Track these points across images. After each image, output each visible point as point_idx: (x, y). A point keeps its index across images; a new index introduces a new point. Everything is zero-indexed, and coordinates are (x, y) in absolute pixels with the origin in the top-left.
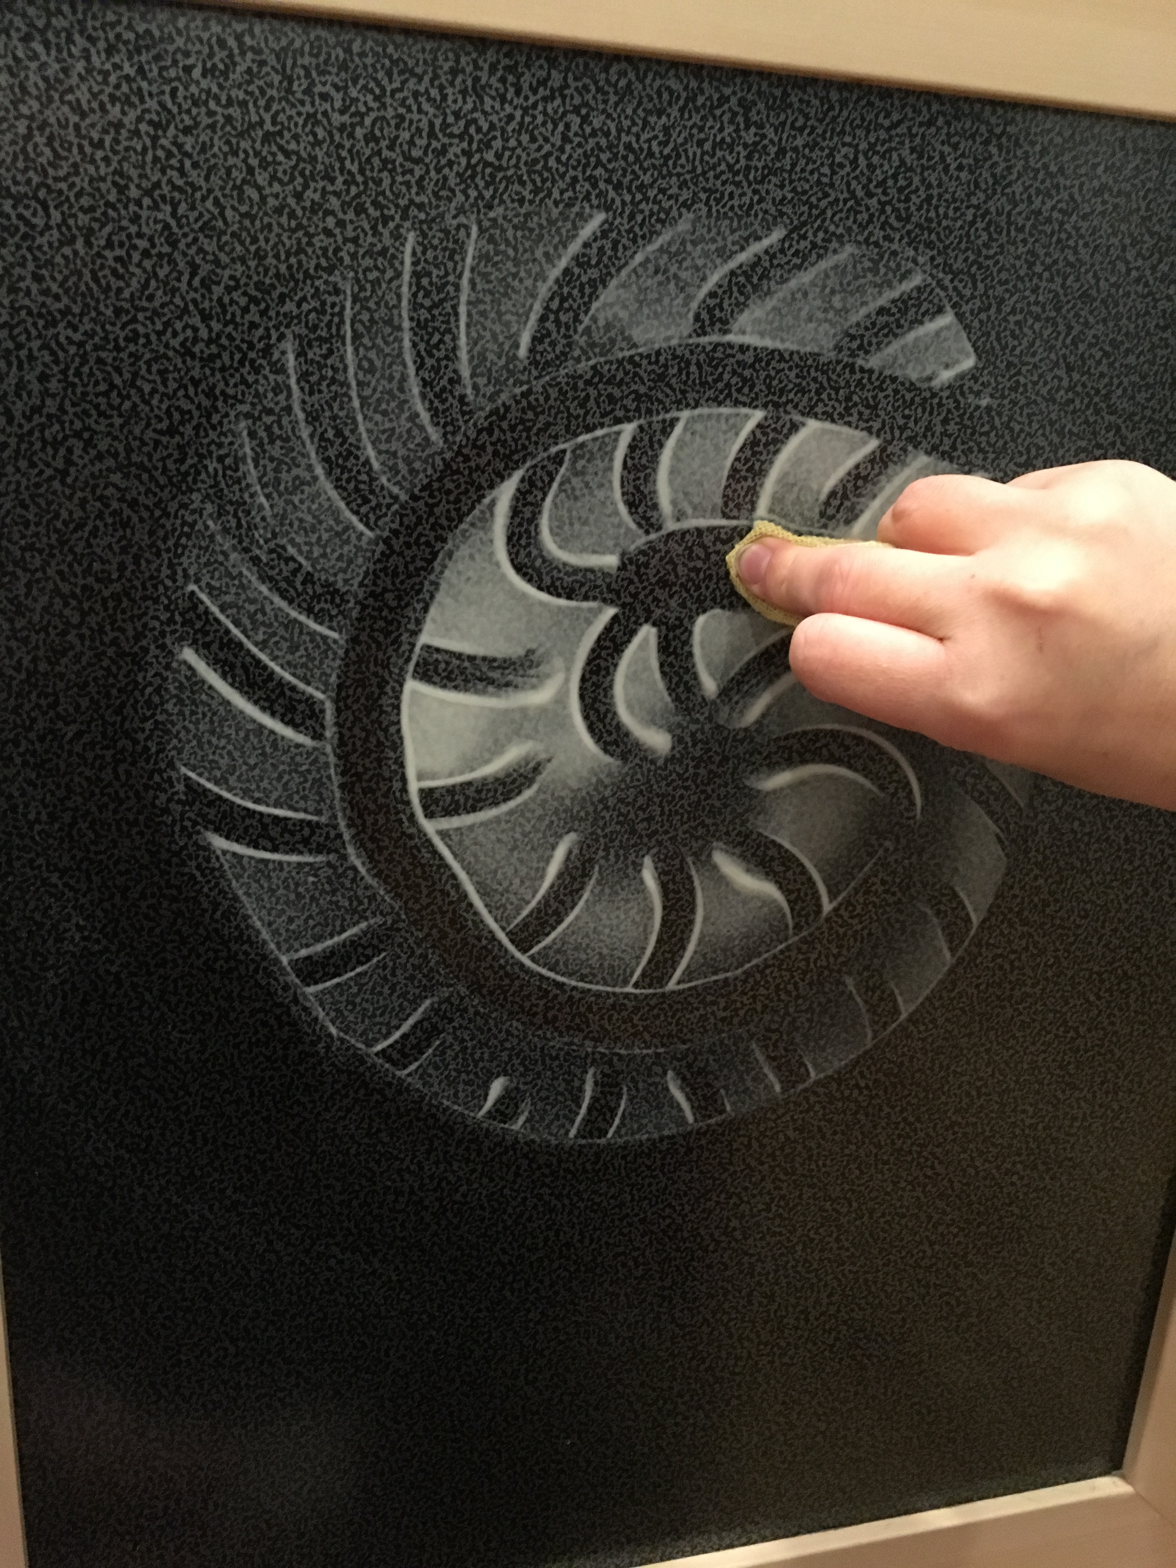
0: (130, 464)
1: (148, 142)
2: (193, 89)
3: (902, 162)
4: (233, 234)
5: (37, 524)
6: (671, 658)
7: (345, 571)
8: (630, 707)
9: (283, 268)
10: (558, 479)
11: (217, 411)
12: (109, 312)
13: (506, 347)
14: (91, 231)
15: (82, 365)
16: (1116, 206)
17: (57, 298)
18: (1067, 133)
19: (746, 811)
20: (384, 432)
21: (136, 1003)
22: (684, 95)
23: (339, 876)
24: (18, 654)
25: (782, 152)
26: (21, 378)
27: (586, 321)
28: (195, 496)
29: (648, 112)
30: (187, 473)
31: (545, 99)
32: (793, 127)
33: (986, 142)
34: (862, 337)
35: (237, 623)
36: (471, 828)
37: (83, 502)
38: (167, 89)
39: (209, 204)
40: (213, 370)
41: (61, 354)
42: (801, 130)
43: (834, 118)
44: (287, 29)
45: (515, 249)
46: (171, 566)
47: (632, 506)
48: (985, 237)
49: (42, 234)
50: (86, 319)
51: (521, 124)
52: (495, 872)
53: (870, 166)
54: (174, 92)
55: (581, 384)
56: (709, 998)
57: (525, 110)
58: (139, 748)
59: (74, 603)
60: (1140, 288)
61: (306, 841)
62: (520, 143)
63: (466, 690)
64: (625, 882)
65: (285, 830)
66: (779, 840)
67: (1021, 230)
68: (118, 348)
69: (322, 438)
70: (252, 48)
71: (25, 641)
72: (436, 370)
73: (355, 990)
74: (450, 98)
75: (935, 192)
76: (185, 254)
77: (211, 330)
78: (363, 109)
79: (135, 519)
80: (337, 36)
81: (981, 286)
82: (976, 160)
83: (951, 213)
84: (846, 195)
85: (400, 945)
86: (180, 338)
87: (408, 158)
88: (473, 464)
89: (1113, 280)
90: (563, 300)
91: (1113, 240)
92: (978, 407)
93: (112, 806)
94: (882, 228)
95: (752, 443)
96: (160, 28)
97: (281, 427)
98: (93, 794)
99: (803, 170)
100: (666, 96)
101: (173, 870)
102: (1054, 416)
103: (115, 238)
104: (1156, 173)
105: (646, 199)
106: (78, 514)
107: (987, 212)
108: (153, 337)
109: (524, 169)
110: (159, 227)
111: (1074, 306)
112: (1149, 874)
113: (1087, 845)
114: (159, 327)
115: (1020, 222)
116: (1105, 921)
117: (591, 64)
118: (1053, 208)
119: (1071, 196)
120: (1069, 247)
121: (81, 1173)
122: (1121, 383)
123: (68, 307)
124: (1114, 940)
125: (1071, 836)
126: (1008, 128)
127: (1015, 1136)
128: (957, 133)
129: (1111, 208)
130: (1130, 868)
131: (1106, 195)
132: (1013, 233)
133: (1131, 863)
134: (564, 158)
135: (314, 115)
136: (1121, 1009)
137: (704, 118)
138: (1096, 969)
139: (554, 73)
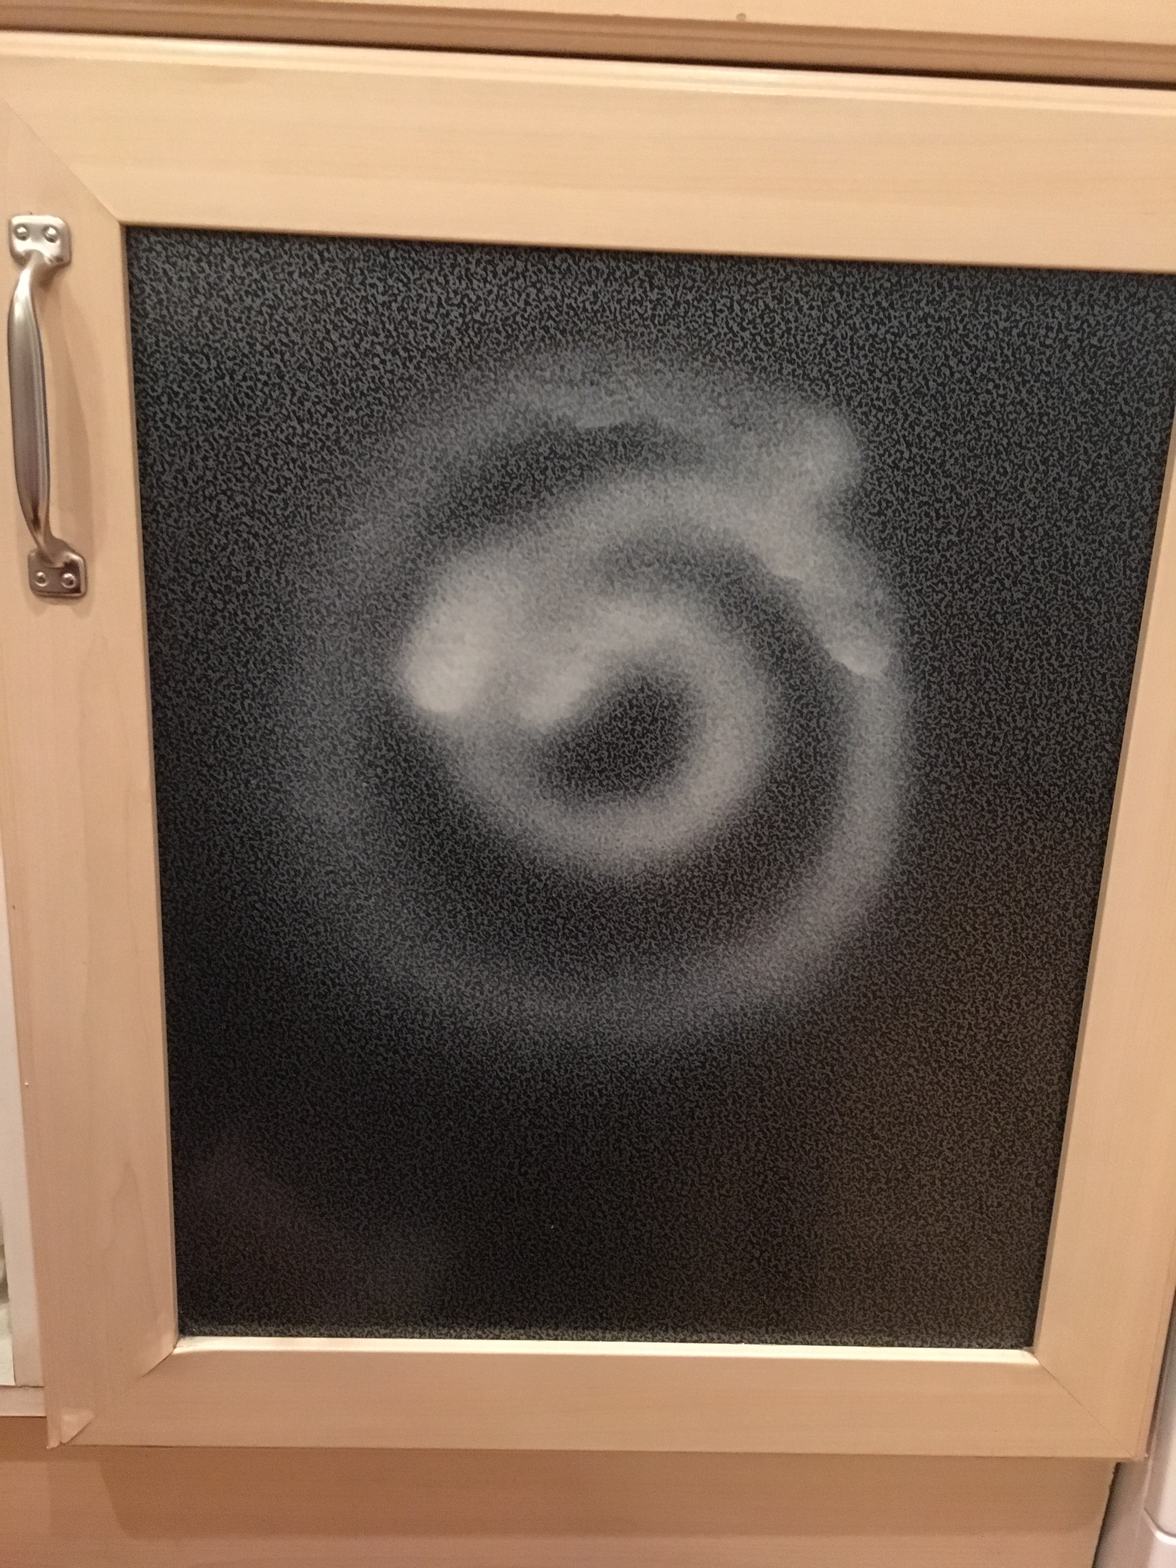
0: (255, 510)
1: (267, 317)
2: (294, 285)
3: (767, 306)
4: (318, 371)
5: (199, 547)
9: (347, 390)
11: (307, 477)
12: (244, 419)
13: (490, 436)
14: (234, 371)
15: (227, 450)
16: (938, 329)
17: (214, 411)
18: (894, 280)
19: (673, 759)
20: (411, 490)
21: (253, 859)
22: (606, 271)
24: (187, 627)
25: (677, 304)
26: (192, 459)
28: (293, 531)
29: (582, 284)
30: (288, 516)
31: (512, 279)
32: (684, 287)
33: (831, 289)
37: (227, 533)
38: (278, 285)
39: (303, 353)
40: (304, 453)
41: (215, 445)
42: (690, 290)
43: (714, 281)
44: (350, 247)
45: (495, 374)
46: (278, 574)
48: (833, 354)
49: (205, 373)
50: (230, 423)
51: (498, 295)
53: (742, 310)
54: (282, 287)
55: (541, 459)
57: (500, 287)
58: (257, 690)
59: (219, 595)
60: (963, 386)
62: (497, 307)
64: (583, 804)
67: (862, 348)
68: (248, 441)
70: (329, 260)
71: (191, 619)
74: (451, 282)
75: (793, 325)
76: (288, 383)
77: (303, 428)
78: (396, 292)
79: (257, 545)
81: (832, 388)
82: (823, 302)
83: (806, 339)
84: (726, 330)
86: (285, 434)
87: (425, 320)
88: (469, 511)
89: (940, 381)
91: (937, 352)
93: (240, 727)
96: (274, 250)
97: (346, 488)
99: (693, 315)
100: (594, 273)
101: (277, 771)
102: (899, 479)
103: (248, 375)
104: (969, 303)
106: (224, 541)
107: (834, 337)
108: (269, 434)
109: (500, 323)
110: (273, 367)
111: (909, 400)
112: (1011, 831)
113: (954, 804)
114: (273, 427)
115: (861, 343)
116: (975, 867)
117: (543, 255)
118: (887, 332)
119: (901, 323)
120: (902, 359)
121: (217, 971)
122: (953, 454)
123: (220, 417)
124: (984, 883)
125: (940, 797)
126: (847, 279)
127: (909, 1035)
128: (807, 285)
129: (934, 330)
130: (994, 825)
131: (929, 321)
132: (856, 351)
133: (995, 821)
134: (526, 316)
135: (366, 297)
136: (995, 941)
137: (621, 285)
138: (970, 905)
139: (518, 263)
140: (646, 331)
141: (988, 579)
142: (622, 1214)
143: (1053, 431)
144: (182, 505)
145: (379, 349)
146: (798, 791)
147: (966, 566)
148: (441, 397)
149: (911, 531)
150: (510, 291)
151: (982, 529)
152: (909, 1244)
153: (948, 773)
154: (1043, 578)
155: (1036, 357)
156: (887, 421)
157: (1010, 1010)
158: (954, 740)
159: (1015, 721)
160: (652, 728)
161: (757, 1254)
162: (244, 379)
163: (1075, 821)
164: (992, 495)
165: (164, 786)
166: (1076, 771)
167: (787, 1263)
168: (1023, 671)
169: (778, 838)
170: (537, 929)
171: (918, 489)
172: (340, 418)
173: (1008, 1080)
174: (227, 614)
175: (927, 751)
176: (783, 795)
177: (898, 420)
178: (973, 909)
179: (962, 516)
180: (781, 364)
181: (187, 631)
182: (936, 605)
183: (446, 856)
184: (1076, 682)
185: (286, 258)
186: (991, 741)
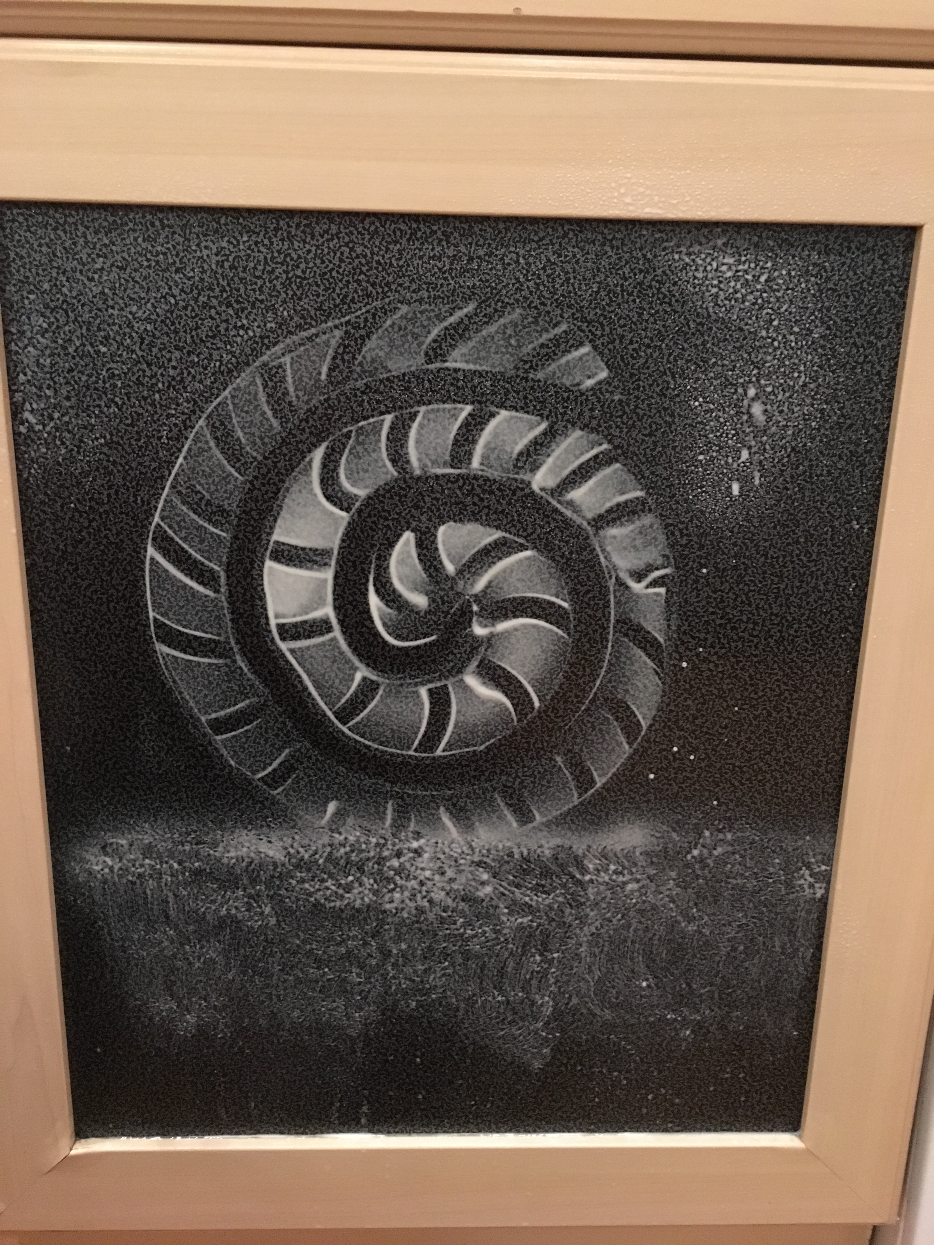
0: (112, 442)
1: (117, 277)
2: (139, 249)
3: (549, 260)
4: (163, 321)
5: (66, 474)
6: (425, 551)
7: (228, 498)
8: (401, 580)
9: (189, 337)
10: (348, 447)
11: (156, 413)
12: (100, 364)
13: (314, 374)
14: (90, 323)
15: (87, 391)
17: (74, 358)
18: (657, 236)
20: (247, 422)
21: (122, 738)
22: (409, 232)
23: (232, 672)
24: (58, 542)
25: (471, 260)
27: (360, 358)
29: (389, 243)
30: (142, 446)
31: (328, 240)
32: (477, 245)
33: (603, 245)
34: (531, 361)
35: (170, 527)
36: (308, 648)
38: (126, 249)
39: (149, 306)
40: (153, 392)
41: (76, 387)
42: (482, 246)
43: (502, 239)
44: (186, 215)
46: (135, 496)
47: (393, 461)
48: (607, 300)
49: (65, 326)
50: (88, 368)
51: (316, 254)
52: (324, 675)
54: (129, 250)
55: (359, 394)
56: (464, 763)
57: (317, 247)
59: (85, 515)
61: (213, 651)
62: (315, 264)
63: (301, 567)
64: (405, 686)
65: (201, 644)
66: (503, 665)
67: (631, 294)
68: (104, 382)
69: (213, 426)
70: (168, 226)
71: (61, 535)
72: (274, 388)
73: (244, 740)
74: (275, 244)
75: (571, 276)
76: (137, 333)
77: (152, 371)
78: (228, 253)
79: (115, 471)
81: (607, 329)
82: (597, 255)
83: (583, 287)
84: (514, 281)
85: (270, 715)
86: (136, 376)
87: (253, 276)
88: (298, 439)
89: (699, 321)
90: (346, 347)
92: (613, 401)
94: (539, 298)
95: (466, 425)
96: (121, 219)
98: (97, 619)
99: (485, 269)
100: (398, 233)
101: (140, 663)
102: (666, 405)
103: (102, 326)
105: (391, 290)
107: (607, 285)
108: (123, 376)
109: (319, 278)
110: (124, 319)
111: (673, 338)
112: (771, 702)
113: (721, 679)
114: (125, 370)
115: (630, 289)
116: (740, 732)
117: (354, 219)
118: (652, 280)
119: (664, 272)
120: (666, 303)
123: (79, 362)
124: (749, 745)
125: (709, 673)
126: (617, 235)
128: (582, 241)
130: (756, 697)
132: (626, 297)
133: (756, 693)
134: (341, 271)
135: (202, 258)
136: (760, 794)
137: (422, 244)
138: (737, 764)
139: (332, 226)
140: (445, 283)
145: (215, 302)
146: (588, 670)
150: (326, 250)
153: (716, 653)
154: (792, 487)
158: (720, 625)
159: (771, 608)
162: (99, 330)
163: (825, 692)
165: (43, 678)
166: (824, 649)
167: (591, 1067)
168: (777, 566)
172: (184, 361)
174: (92, 531)
175: (697, 635)
176: (575, 675)
177: (664, 355)
181: (58, 546)
184: (822, 575)
185: (131, 225)
186: (751, 626)
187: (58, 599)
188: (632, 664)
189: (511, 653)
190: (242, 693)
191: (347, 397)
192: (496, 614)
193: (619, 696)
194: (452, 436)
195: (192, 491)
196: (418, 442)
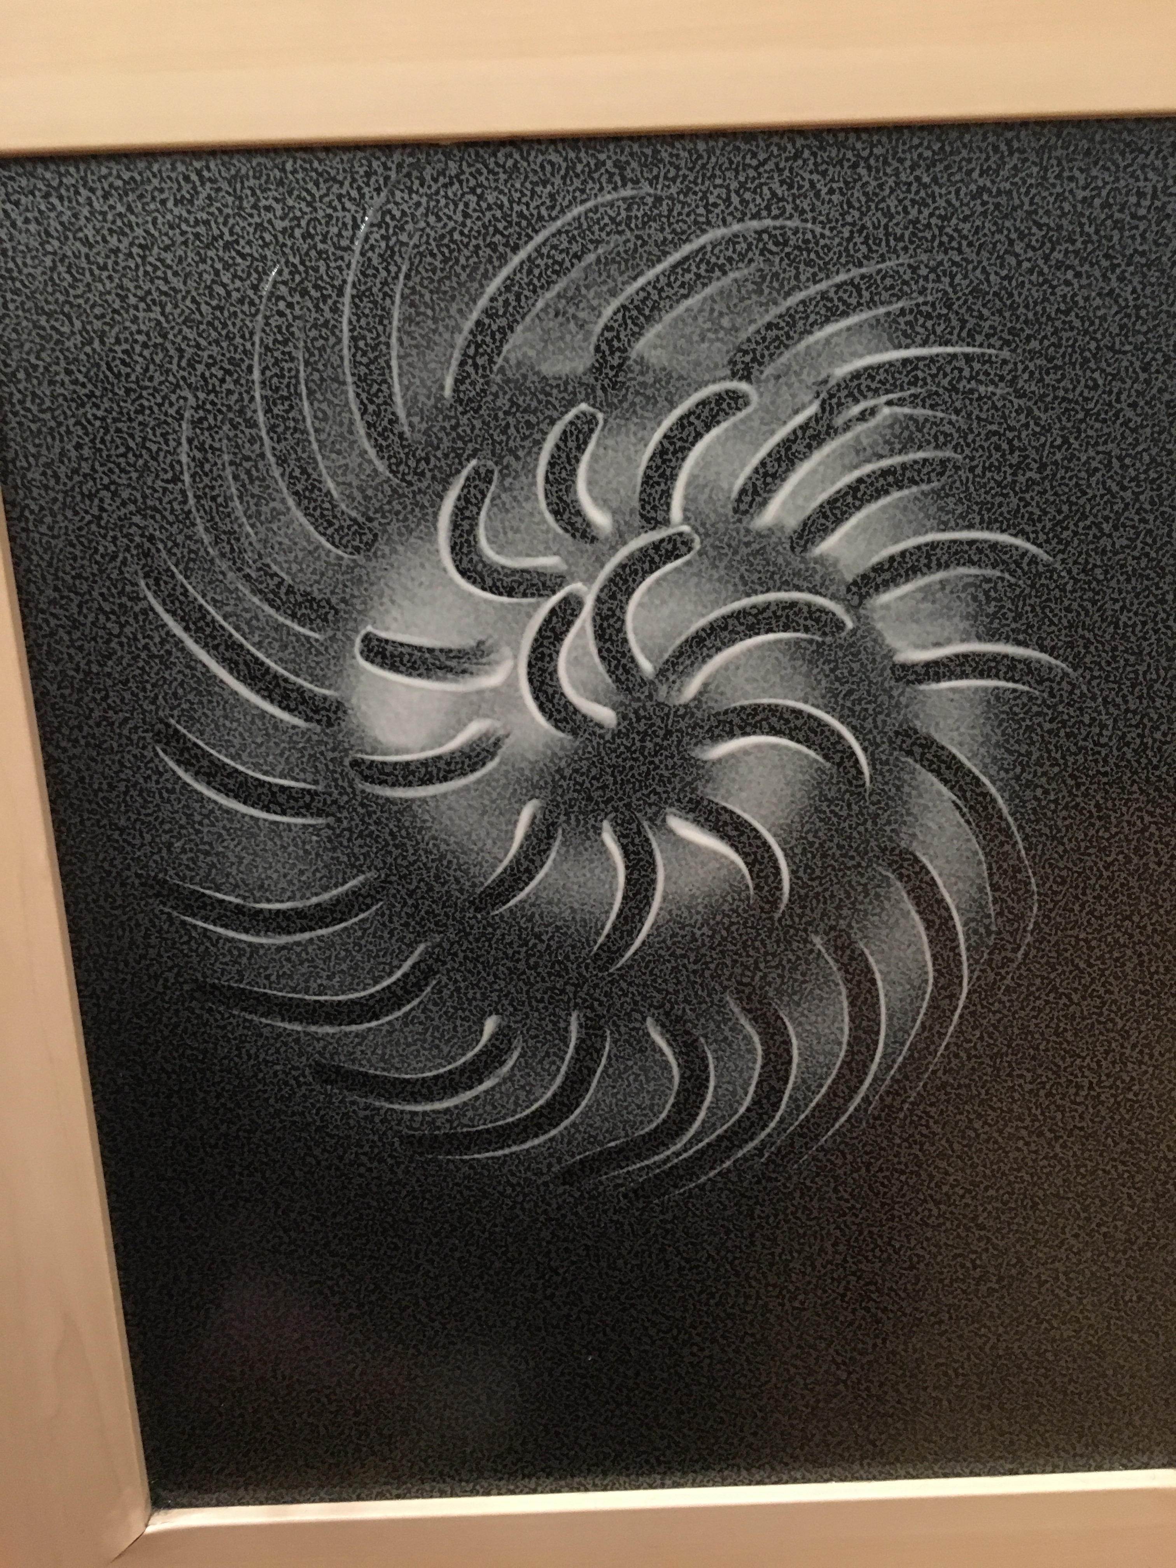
0: (146, 508)
1: (139, 260)
2: (169, 217)
3: (774, 194)
4: (209, 324)
5: (82, 558)
6: (608, 645)
7: (318, 582)
8: (574, 686)
10: (489, 496)
11: (207, 461)
12: (122, 392)
13: (434, 390)
14: (103, 332)
15: (105, 434)
16: (997, 206)
18: (936, 147)
19: (695, 780)
20: (340, 467)
21: (185, 938)
22: (564, 165)
23: (339, 836)
24: (77, 659)
25: (658, 200)
26: (63, 449)
27: (500, 361)
29: (534, 184)
31: (445, 186)
32: (666, 178)
33: (855, 166)
34: (754, 350)
35: (237, 628)
36: (445, 795)
37: (115, 538)
38: (149, 219)
39: (188, 302)
40: (202, 429)
41: (90, 428)
42: (674, 180)
43: (703, 166)
44: (235, 161)
45: (433, 310)
47: (557, 513)
48: (864, 249)
49: (69, 339)
50: (105, 399)
51: (428, 209)
52: (469, 834)
53: (743, 202)
54: (155, 221)
55: (501, 415)
56: (679, 952)
57: (430, 197)
59: (113, 617)
60: (1034, 278)
61: (308, 807)
62: (428, 224)
63: (429, 677)
64: (588, 844)
65: (290, 797)
66: (730, 807)
67: (900, 239)
68: (130, 420)
69: (291, 476)
70: (210, 180)
71: (81, 649)
72: (377, 414)
73: (359, 933)
74: (367, 196)
76: (173, 343)
78: (298, 214)
80: (273, 160)
82: (846, 183)
83: (827, 233)
85: (394, 896)
86: (175, 407)
88: (415, 488)
89: (1004, 273)
90: (478, 346)
91: (997, 237)
93: (154, 778)
95: (661, 452)
96: (140, 174)
97: (258, 470)
98: (139, 768)
99: (680, 214)
100: (548, 168)
101: (205, 830)
103: (122, 336)
104: (1035, 170)
106: (112, 548)
107: (864, 227)
108: (156, 409)
109: (433, 244)
110: (153, 324)
111: (966, 301)
112: (1129, 841)
113: (1054, 812)
114: (159, 400)
115: (899, 232)
116: (1084, 889)
117: (481, 152)
118: (931, 215)
119: (948, 202)
120: (953, 249)
121: (154, 1076)
122: (1027, 368)
123: (92, 392)
124: (1099, 908)
125: (1035, 803)
126: (875, 150)
127: (1015, 1101)
128: (824, 162)
129: (992, 207)
130: (1107, 835)
131: (985, 197)
132: (892, 243)
133: (1107, 830)
134: (466, 231)
135: (261, 224)
136: (1117, 978)
137: (584, 182)
138: (1082, 935)
139: (451, 164)
141: (1081, 524)
142: (675, 1339)
143: (1155, 327)
144: (56, 508)
147: (1052, 510)
148: (366, 345)
149: (979, 471)
150: (443, 202)
151: (1070, 461)
152: (1029, 1353)
153: (1044, 774)
154: (1152, 517)
155: (1127, 233)
156: (939, 330)
157: (1141, 1063)
158: (1050, 732)
159: (1126, 702)
160: (665, 743)
161: (844, 1376)
162: (118, 341)
164: (1081, 415)
165: (68, 858)
167: (881, 1385)
168: (1133, 639)
169: (834, 869)
170: (542, 1001)
171: (983, 416)
172: (243, 381)
173: (1143, 1147)
174: (125, 640)
175: (1016, 747)
176: (836, 815)
177: (953, 328)
178: (1086, 941)
179: (1043, 445)
180: (797, 268)
181: (78, 664)
182: (1015, 562)
183: (423, 919)
185: (155, 182)
186: (1097, 730)
187: (83, 742)
188: (920, 796)
189: (740, 789)
190: (353, 866)
191: (483, 422)
192: (717, 732)
193: (903, 844)
194: (641, 471)
195: (266, 574)
196: (590, 483)
